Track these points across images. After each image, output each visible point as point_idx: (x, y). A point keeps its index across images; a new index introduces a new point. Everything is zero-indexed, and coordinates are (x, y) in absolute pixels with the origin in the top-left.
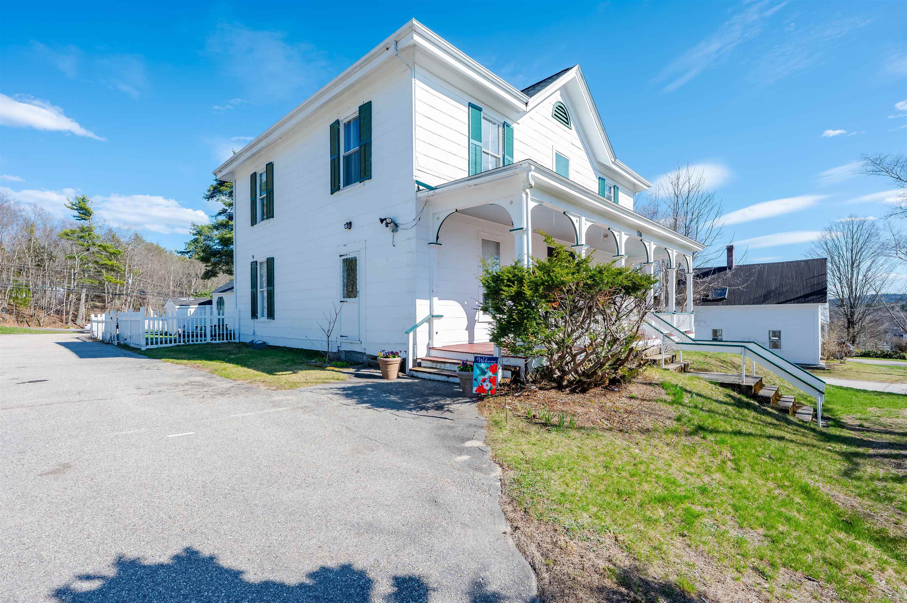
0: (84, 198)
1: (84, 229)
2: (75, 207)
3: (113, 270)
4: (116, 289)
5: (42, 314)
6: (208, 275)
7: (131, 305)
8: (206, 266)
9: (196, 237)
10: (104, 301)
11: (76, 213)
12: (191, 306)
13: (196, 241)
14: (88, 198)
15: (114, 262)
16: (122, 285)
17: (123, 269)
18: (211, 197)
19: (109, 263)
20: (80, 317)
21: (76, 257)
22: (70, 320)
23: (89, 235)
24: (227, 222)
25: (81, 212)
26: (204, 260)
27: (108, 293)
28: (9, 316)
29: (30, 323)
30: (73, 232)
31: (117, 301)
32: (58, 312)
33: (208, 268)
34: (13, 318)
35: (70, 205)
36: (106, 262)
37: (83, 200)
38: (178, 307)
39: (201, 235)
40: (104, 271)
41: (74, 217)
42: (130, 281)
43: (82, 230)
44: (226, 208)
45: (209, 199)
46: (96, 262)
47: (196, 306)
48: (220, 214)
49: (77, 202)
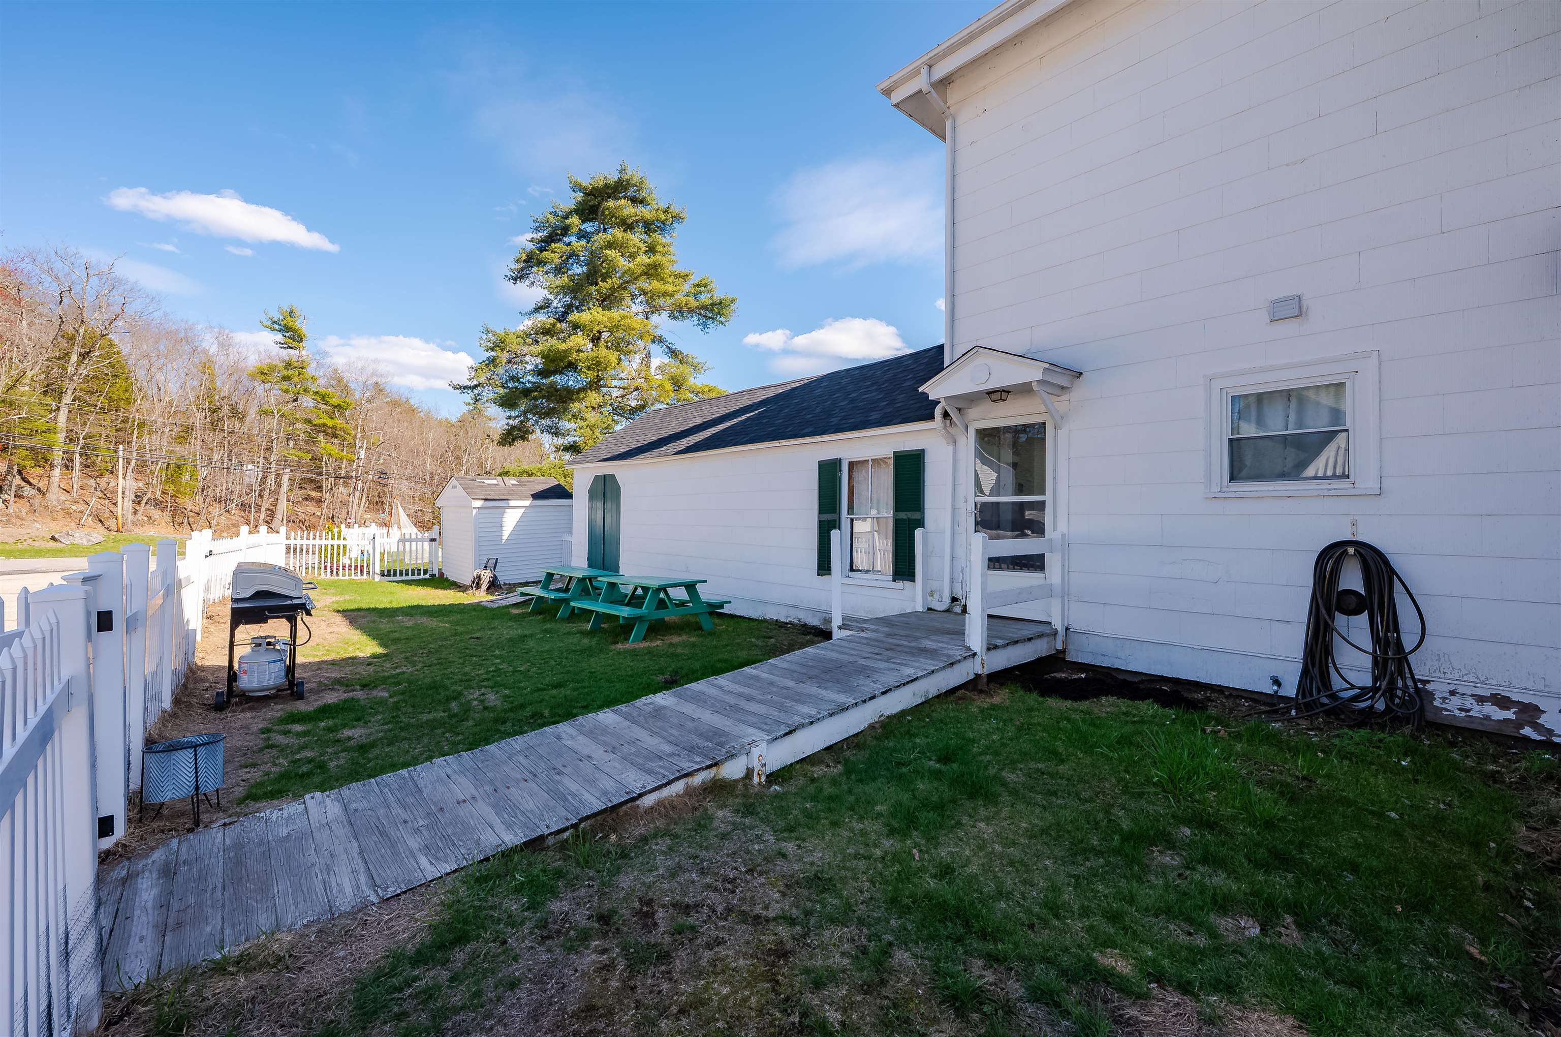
0: (291, 312)
1: (290, 365)
2: (277, 327)
3: (335, 436)
4: (340, 467)
5: (216, 510)
6: (512, 436)
7: (364, 497)
8: (509, 418)
9: (493, 354)
10: (319, 488)
11: (279, 337)
12: (513, 503)
13: (492, 362)
14: (297, 312)
15: (338, 422)
16: (351, 461)
17: (353, 433)
18: (519, 276)
19: (330, 423)
20: (279, 516)
21: (275, 412)
22: (261, 521)
23: (300, 374)
24: (554, 325)
25: (287, 335)
26: (507, 402)
27: (328, 474)
28: (160, 513)
29: (194, 527)
30: (272, 369)
31: (341, 489)
32: (244, 506)
33: (511, 422)
34: (167, 517)
35: (269, 323)
36: (325, 421)
37: (291, 313)
38: (478, 504)
39: (502, 350)
40: (321, 438)
41: (276, 343)
42: (362, 454)
43: (288, 365)
44: (551, 297)
45: (516, 280)
46: (309, 421)
47: (527, 503)
48: (538, 309)
49: (282, 318)
